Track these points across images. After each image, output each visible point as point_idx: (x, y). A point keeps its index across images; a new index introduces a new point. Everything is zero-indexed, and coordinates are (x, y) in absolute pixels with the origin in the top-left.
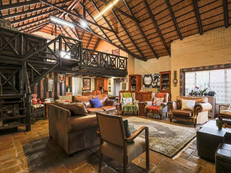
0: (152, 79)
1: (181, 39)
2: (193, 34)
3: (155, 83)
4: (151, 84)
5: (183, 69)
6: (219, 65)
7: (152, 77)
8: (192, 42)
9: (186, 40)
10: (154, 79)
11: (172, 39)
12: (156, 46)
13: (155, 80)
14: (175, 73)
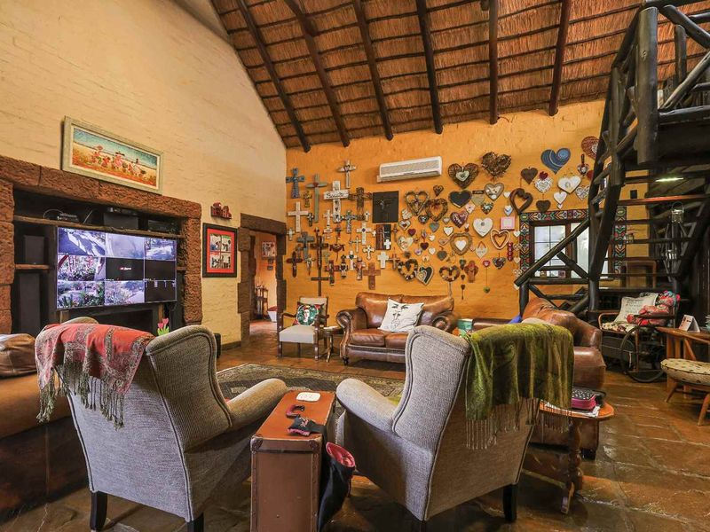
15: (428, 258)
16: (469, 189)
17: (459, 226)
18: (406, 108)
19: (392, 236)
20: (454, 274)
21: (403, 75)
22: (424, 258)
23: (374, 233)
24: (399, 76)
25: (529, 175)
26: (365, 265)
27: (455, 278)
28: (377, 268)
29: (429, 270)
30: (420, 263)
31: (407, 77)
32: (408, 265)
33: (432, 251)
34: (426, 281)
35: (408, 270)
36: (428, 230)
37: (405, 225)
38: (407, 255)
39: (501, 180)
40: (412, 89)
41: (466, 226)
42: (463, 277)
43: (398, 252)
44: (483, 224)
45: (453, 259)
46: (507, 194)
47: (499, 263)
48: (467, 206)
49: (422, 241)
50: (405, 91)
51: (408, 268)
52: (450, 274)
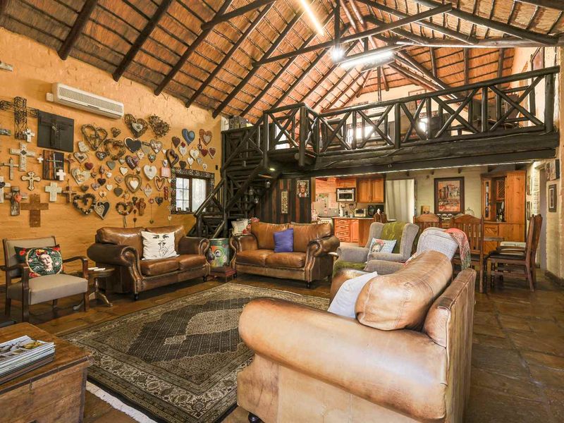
15: (105, 194)
16: (141, 139)
17: (132, 168)
18: (99, 43)
19: (65, 166)
20: (128, 209)
21: (117, 17)
22: (101, 193)
23: (41, 159)
24: (113, 14)
25: (176, 141)
26: (25, 196)
27: (130, 212)
28: (43, 200)
29: (107, 205)
30: (97, 198)
31: (119, 20)
32: (84, 200)
33: (110, 187)
34: (104, 215)
35: (86, 204)
36: (104, 166)
37: (81, 158)
38: (84, 189)
39: (160, 139)
40: (115, 32)
41: (139, 169)
42: (135, 212)
43: (72, 184)
44: (150, 170)
45: (127, 195)
46: (165, 151)
47: (160, 201)
48: (139, 153)
49: (98, 177)
50: (109, 29)
51: (85, 202)
52: (125, 209)
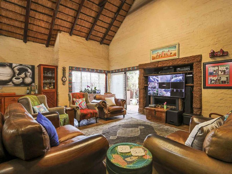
0: (14, 73)
1: (71, 35)
2: (81, 36)
3: (20, 79)
4: (11, 80)
5: (72, 67)
6: (97, 70)
7: (13, 69)
8: (80, 43)
9: (74, 37)
10: (17, 72)
11: (61, 29)
12: (34, 25)
13: (19, 74)
14: (64, 69)
